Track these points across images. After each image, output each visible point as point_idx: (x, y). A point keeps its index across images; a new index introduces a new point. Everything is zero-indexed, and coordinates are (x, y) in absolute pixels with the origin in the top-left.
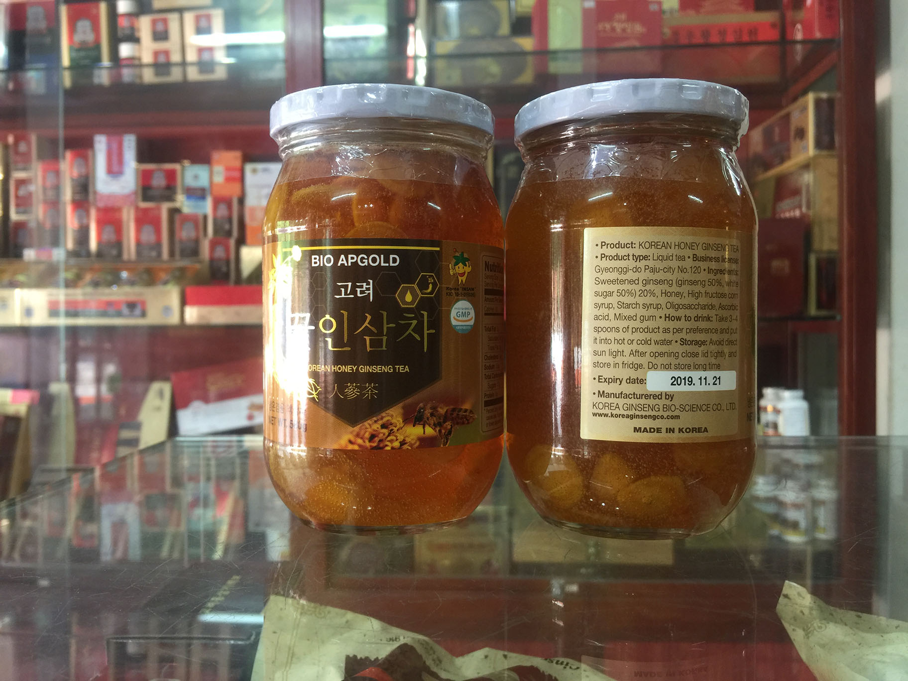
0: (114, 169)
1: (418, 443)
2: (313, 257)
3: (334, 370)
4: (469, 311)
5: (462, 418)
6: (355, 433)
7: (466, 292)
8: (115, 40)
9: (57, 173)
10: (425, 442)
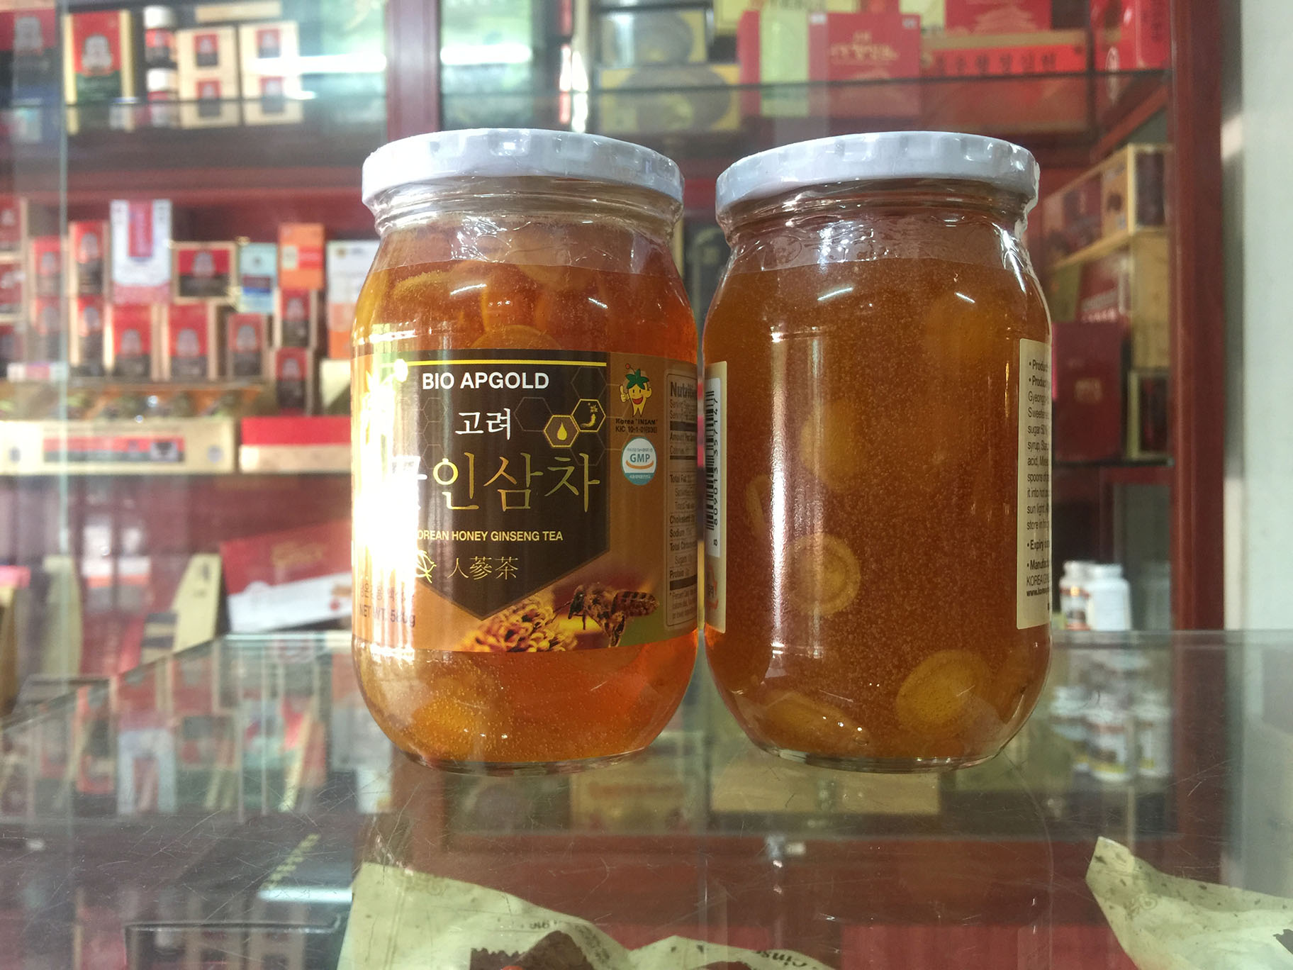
0: (140, 250)
1: (575, 643)
2: (425, 375)
3: (455, 537)
4: (647, 453)
5: (638, 607)
6: (485, 629)
7: (643, 426)
8: (142, 66)
9: (57, 254)
10: (586, 641)
